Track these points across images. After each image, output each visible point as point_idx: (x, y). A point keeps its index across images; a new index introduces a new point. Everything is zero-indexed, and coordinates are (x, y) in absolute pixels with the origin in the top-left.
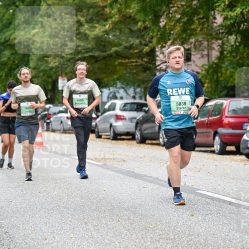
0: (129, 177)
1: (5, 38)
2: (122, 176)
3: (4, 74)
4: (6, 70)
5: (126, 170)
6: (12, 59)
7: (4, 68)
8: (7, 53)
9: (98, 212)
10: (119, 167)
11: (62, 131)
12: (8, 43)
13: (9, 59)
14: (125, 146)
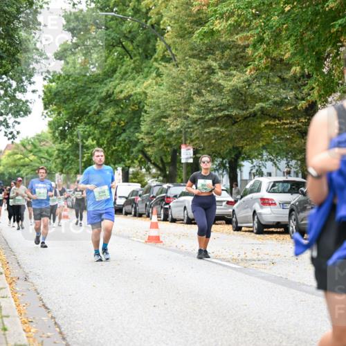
0: (280, 286)
1: (108, 91)
2: (270, 284)
3: (105, 142)
4: (109, 135)
5: (276, 276)
6: (117, 119)
7: (106, 133)
8: (110, 112)
9: (236, 335)
10: (265, 271)
11: (185, 221)
12: (112, 98)
13: (113, 120)
14: (275, 242)
